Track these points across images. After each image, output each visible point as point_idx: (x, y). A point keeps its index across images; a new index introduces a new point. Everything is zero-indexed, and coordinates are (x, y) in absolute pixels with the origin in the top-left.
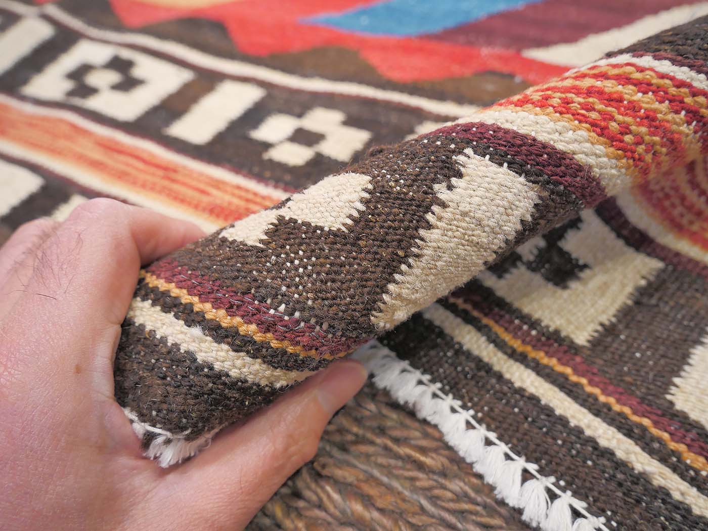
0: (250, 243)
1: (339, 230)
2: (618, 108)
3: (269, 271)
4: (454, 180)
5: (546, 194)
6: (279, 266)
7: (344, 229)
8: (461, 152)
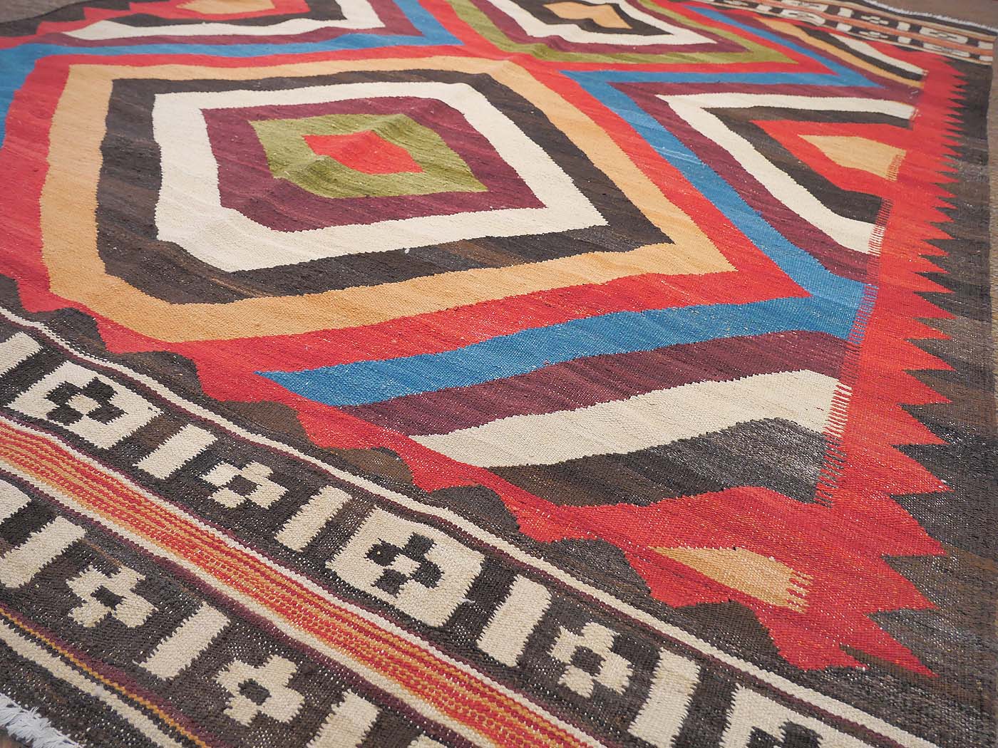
0: (243, 723)
1: (286, 722)
2: (415, 674)
3: (249, 738)
4: (340, 703)
5: (381, 710)
6: (255, 736)
7: (288, 722)
8: (346, 691)
